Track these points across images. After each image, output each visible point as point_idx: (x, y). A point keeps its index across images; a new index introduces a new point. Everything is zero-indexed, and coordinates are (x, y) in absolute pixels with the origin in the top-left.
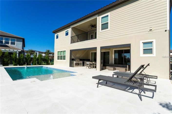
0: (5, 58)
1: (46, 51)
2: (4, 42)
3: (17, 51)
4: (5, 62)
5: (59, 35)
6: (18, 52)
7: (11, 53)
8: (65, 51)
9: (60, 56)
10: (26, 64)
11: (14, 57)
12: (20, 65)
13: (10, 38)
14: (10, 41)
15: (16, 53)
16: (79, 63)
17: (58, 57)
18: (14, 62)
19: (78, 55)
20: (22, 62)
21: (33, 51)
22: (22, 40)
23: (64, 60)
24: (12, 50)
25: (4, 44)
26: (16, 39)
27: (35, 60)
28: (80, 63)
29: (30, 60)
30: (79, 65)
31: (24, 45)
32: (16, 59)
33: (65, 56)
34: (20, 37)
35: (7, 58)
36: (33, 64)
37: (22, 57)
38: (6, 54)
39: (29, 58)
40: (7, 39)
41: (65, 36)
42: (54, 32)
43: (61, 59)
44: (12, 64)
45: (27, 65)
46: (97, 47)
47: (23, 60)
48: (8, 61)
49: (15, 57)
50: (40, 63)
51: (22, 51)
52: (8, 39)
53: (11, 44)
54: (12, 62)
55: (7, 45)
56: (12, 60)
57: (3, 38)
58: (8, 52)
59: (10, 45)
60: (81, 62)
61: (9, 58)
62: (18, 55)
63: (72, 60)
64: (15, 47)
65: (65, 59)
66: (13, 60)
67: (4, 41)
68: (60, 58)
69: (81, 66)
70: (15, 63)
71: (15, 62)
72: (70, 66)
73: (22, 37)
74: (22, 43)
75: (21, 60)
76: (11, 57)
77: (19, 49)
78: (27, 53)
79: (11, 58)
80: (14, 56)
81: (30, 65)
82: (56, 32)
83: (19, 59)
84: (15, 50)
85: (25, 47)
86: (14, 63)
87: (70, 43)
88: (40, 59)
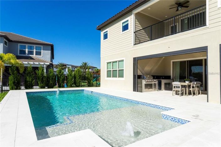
0: (28, 76)
1: (82, 65)
2: (27, 52)
3: (44, 64)
4: (27, 82)
5: (108, 32)
6: (45, 66)
7: (35, 68)
8: (123, 61)
9: (112, 70)
10: (57, 84)
11: (39, 74)
12: (48, 88)
13: (35, 46)
14: (35, 51)
15: (43, 67)
16: (152, 84)
17: (109, 72)
18: (40, 82)
19: (147, 69)
20: (51, 82)
21: (63, 65)
22: (50, 47)
23: (121, 79)
24: (38, 63)
25: (27, 55)
26: (42, 46)
27: (70, 78)
28: (154, 84)
29: (63, 79)
30: (152, 88)
31: (52, 57)
32: (43, 78)
33: (123, 70)
34: (48, 43)
35: (30, 75)
36: (68, 87)
37: (52, 73)
38: (29, 69)
39: (61, 75)
40: (30, 48)
41: (122, 33)
42: (99, 27)
43: (114, 76)
44: (38, 85)
45: (60, 87)
46: (207, 47)
47: (52, 79)
48: (32, 80)
49: (41, 74)
50: (78, 83)
51: (50, 65)
52: (32, 47)
53: (36, 55)
54: (37, 82)
55: (30, 55)
56: (37, 78)
57: (25, 46)
58: (32, 66)
59: (34, 56)
60: (156, 82)
61: (33, 76)
62: (45, 71)
63: (137, 78)
64: (42, 59)
65: (123, 77)
66: (39, 79)
67: (27, 50)
68: (112, 74)
69: (154, 90)
70: (42, 84)
71: (42, 82)
72: (134, 90)
73: (50, 43)
74: (50, 51)
75: (50, 79)
76: (36, 73)
77: (47, 61)
78: (56, 68)
79: (36, 75)
80: (40, 71)
81: (63, 87)
82: (102, 28)
83: (48, 77)
84: (41, 63)
85: (54, 59)
86: (40, 84)
87: (133, 45)
88: (78, 77)
